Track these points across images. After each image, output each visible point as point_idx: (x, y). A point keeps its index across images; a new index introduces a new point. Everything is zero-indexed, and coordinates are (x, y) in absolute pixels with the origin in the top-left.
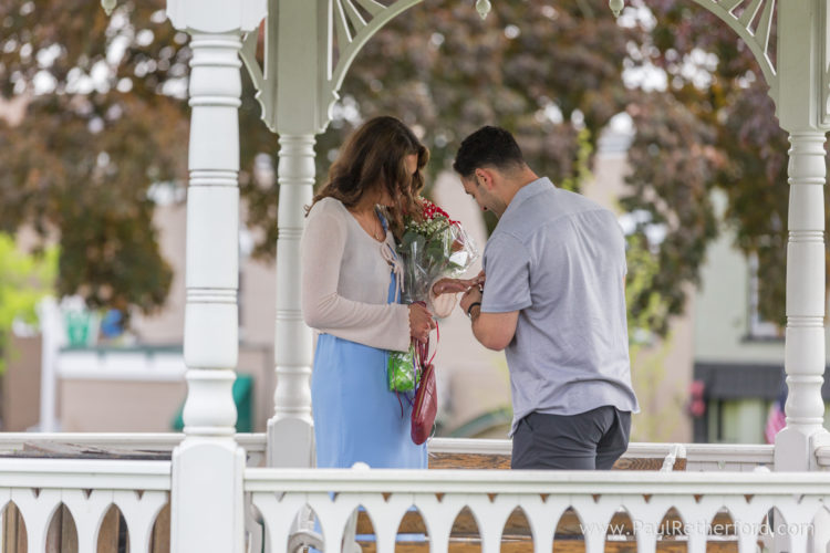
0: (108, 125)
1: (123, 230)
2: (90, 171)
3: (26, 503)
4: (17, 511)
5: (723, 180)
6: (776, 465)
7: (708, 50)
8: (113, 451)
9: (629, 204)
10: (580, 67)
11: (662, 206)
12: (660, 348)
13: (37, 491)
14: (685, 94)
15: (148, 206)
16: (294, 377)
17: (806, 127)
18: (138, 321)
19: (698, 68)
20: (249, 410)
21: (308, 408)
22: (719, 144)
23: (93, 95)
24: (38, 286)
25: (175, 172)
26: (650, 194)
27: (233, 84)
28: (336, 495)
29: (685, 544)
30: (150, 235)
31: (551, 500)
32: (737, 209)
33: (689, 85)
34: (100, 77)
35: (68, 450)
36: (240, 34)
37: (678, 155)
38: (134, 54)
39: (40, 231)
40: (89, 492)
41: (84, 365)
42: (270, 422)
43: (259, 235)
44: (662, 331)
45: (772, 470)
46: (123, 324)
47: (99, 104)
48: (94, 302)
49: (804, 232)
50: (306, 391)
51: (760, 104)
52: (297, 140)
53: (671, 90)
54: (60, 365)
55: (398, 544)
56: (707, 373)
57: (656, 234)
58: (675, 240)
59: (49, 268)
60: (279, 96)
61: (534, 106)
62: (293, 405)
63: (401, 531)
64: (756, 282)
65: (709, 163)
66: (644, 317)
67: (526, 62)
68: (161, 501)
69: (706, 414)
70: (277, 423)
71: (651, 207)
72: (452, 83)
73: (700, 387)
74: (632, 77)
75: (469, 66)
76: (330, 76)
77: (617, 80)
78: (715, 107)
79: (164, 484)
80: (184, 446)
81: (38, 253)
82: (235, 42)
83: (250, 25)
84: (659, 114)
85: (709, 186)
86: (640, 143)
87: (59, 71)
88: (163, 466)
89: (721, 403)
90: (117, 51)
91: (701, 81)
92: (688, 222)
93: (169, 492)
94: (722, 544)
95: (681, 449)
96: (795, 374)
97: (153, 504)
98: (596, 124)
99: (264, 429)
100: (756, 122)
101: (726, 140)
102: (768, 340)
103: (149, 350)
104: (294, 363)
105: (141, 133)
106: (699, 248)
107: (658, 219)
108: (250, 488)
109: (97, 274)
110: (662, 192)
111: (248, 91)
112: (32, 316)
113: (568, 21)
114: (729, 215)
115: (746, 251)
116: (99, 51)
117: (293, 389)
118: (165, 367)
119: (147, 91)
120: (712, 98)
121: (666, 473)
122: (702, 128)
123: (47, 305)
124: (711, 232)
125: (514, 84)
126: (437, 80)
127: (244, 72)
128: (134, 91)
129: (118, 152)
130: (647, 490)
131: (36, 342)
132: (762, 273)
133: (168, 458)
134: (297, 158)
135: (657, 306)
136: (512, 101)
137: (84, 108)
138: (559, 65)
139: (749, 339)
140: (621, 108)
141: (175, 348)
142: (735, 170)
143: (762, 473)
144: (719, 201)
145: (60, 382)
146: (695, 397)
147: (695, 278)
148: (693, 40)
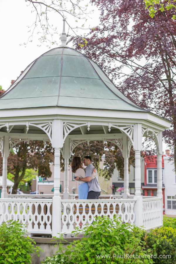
0: (44, 156)
1: (46, 168)
2: (42, 161)
3: (35, 204)
4: (34, 205)
5: (116, 162)
6: (123, 197)
7: (114, 146)
8: (45, 197)
9: (105, 164)
10: (99, 148)
11: (109, 165)
12: (109, 181)
13: (36, 202)
14: (111, 151)
15: (49, 165)
16: (66, 187)
17: (126, 157)
18: (47, 179)
19: (113, 148)
20: (61, 190)
21: (68, 191)
22: (115, 157)
23: (42, 152)
24: (36, 174)
25: (52, 161)
26: (107, 163)
27: (59, 154)
28: (72, 203)
29: (113, 208)
30: (49, 168)
31: (97, 203)
32: (117, 165)
33: (112, 150)
34: (43, 150)
35: (40, 197)
36: (60, 148)
37: (111, 159)
38: (47, 147)
39: (36, 168)
40: (43, 202)
41: (41, 184)
42: (64, 193)
43: (62, 168)
44: (109, 179)
45: (123, 198)
46: (46, 179)
47: (43, 153)
48: (42, 176)
49: (126, 170)
50: (68, 189)
51: (120, 153)
52: (67, 159)
53: (110, 151)
54: (38, 184)
55: (79, 208)
56: (114, 184)
57: (108, 168)
58: (110, 169)
59: (37, 172)
60: (65, 154)
61: (94, 153)
62: (66, 191)
63: (79, 207)
64: (119, 174)
65: (114, 159)
66: (107, 178)
67: (93, 148)
68: (51, 203)
69: (114, 189)
70: (65, 193)
71: (107, 165)
72: (85, 151)
73: (113, 186)
74: (105, 149)
75: (86, 148)
76: (70, 152)
77: (103, 150)
78: (115, 153)
79: (52, 202)
80: (54, 197)
81: (36, 171)
82: (60, 149)
83: (61, 147)
84: (108, 154)
85: (114, 162)
86: (106, 157)
87: (38, 149)
88: (51, 199)
89: (116, 187)
90: (45, 147)
91: (113, 150)
92: (112, 166)
93: (52, 203)
94: (117, 208)
95: (112, 196)
96: (125, 186)
97: (50, 204)
98: (101, 155)
99: (63, 193)
100: (120, 155)
101: (116, 157)
102: (121, 180)
103: (49, 182)
104: (66, 186)
105: (48, 157)
106: (113, 170)
107: (108, 166)
108: (62, 202)
109: (43, 173)
110: (109, 163)
111: (61, 155)
112: (35, 178)
113: (97, 143)
114: (116, 166)
115: (118, 170)
116: (43, 147)
117: (66, 189)
118: (51, 184)
119: (49, 151)
120: (114, 152)
121: (110, 199)
122: (113, 155)
123: (37, 176)
124: (115, 168)
125: (92, 151)
126: (83, 150)
127: (61, 152)
128: (47, 152)
129: (45, 159)
130: (108, 201)
131: (36, 181)
132: (120, 172)
133: (52, 198)
134: (67, 161)
135: (108, 176)
136: (92, 152)
137: (41, 154)
138: (97, 148)
139: (119, 180)
140: (104, 153)
141: (53, 182)
142: (117, 160)
143: (122, 199)
144: (115, 164)
145: (38, 185)
146: (113, 187)
147: (113, 173)
148: (112, 145)
